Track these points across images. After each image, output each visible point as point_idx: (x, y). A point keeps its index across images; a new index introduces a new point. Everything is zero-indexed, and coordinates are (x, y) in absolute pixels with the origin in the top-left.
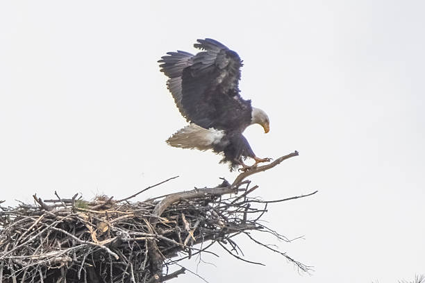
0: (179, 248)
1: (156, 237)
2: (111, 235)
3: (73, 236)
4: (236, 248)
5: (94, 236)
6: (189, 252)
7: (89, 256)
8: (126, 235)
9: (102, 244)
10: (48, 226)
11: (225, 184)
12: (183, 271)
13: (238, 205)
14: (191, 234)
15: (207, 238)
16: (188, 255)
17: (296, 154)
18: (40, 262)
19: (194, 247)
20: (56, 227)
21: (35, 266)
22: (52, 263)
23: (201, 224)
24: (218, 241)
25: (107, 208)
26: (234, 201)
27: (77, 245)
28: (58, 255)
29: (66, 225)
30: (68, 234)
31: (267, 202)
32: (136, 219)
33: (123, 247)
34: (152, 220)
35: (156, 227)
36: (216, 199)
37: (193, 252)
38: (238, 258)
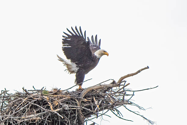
0: (92, 113)
1: (81, 108)
2: (59, 107)
3: (42, 107)
4: (119, 113)
5: (51, 107)
6: (97, 115)
7: (49, 117)
8: (67, 107)
9: (55, 111)
10: (30, 103)
11: (114, 82)
12: (94, 124)
13: (120, 93)
14: (98, 106)
15: (105, 108)
16: (96, 117)
17: (148, 68)
18: (26, 120)
19: (99, 112)
20: (34, 103)
21: (23, 122)
22: (32, 120)
23: (102, 102)
24: (111, 110)
25: (58, 94)
26: (118, 91)
27: (44, 112)
28: (34, 116)
29: (38, 102)
30: (39, 106)
31: (134, 91)
32: (72, 99)
33: (65, 113)
34: (79, 100)
35: (81, 103)
36: (110, 89)
37: (99, 115)
38: (120, 118)
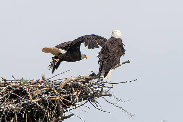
0: (71, 104)
1: (60, 98)
2: (39, 97)
3: (21, 97)
4: (98, 104)
5: (31, 97)
6: (75, 106)
7: (28, 107)
8: (46, 97)
9: (35, 101)
10: (9, 92)
11: (93, 74)
12: (72, 115)
13: (99, 84)
14: (77, 97)
15: (84, 99)
17: (128, 62)
18: (5, 109)
20: (13, 93)
21: (3, 111)
22: (11, 110)
23: (81, 93)
24: (89, 101)
25: (37, 84)
26: (97, 82)
27: (23, 101)
28: (13, 106)
29: (17, 92)
30: (18, 96)
31: (113, 84)
32: (51, 90)
33: (44, 103)
34: (58, 90)
35: (60, 93)
36: (89, 81)
37: (77, 106)
38: (98, 109)
